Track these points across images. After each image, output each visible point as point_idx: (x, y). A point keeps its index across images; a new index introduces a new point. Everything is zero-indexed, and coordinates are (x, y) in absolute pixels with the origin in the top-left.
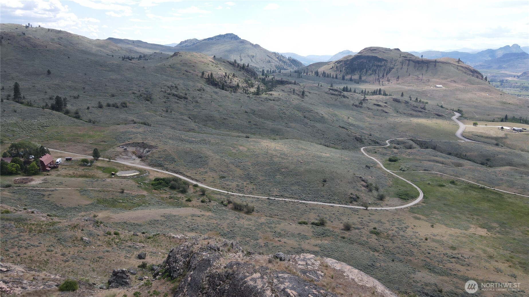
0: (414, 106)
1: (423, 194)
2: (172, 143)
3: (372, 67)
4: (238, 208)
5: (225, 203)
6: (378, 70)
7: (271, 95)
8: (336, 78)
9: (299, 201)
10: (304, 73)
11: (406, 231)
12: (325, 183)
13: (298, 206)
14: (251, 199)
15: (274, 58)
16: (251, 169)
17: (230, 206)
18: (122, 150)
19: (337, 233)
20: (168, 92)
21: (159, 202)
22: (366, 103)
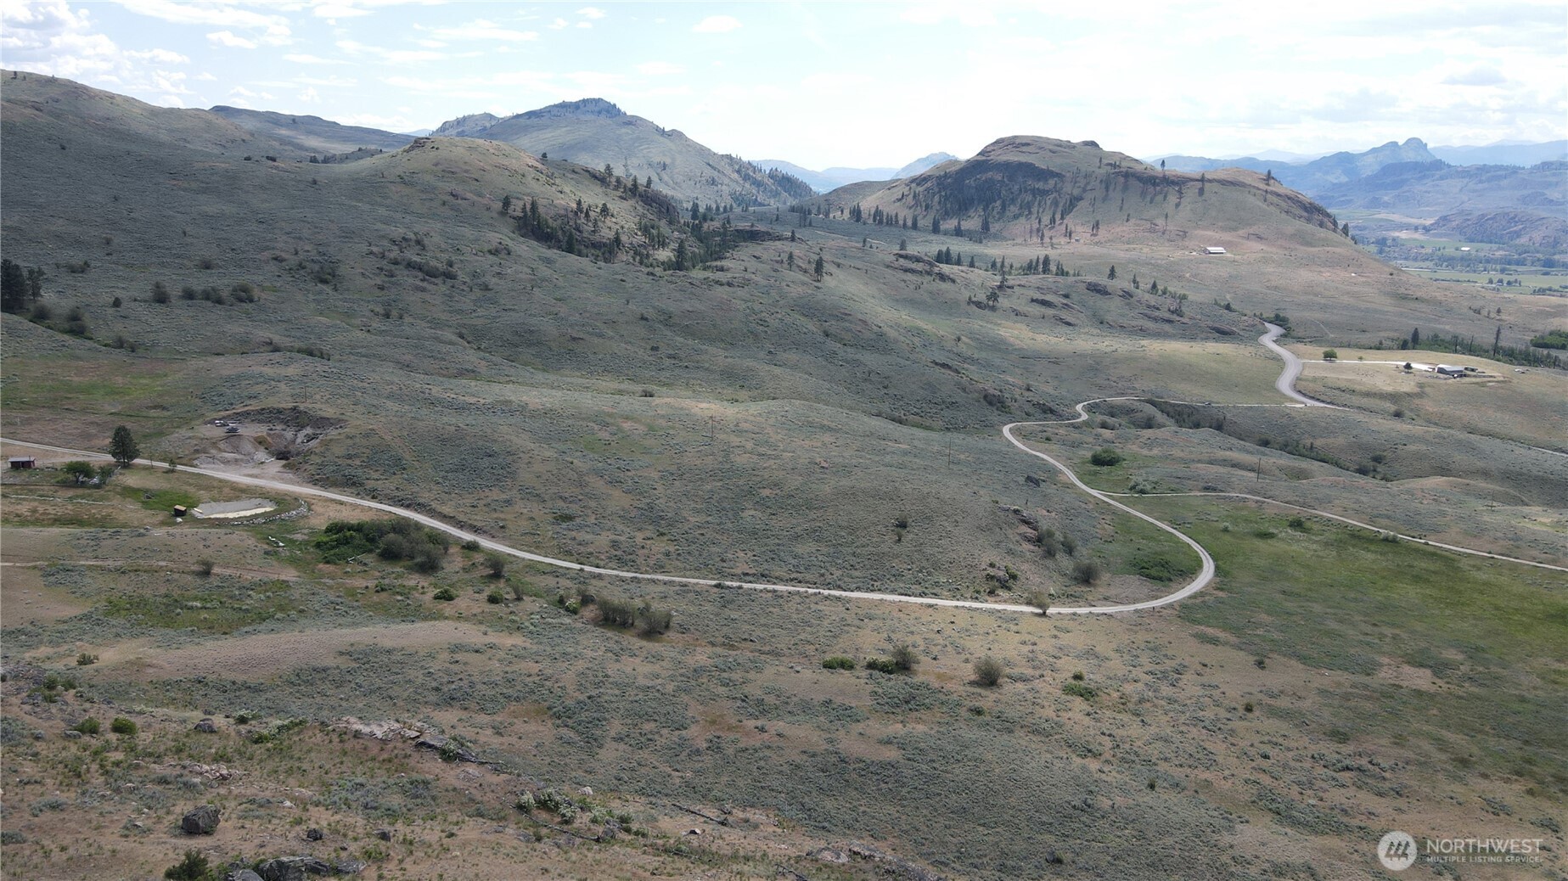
0: (1149, 307)
1: (1215, 560)
2: (396, 409)
3: (1019, 194)
4: (615, 620)
5: (572, 602)
6: (1036, 204)
7: (722, 269)
8: (915, 226)
9: (822, 591)
10: (819, 213)
12: (904, 532)
13: (819, 607)
14: (662, 588)
15: (728, 170)
16: (660, 489)
17: (590, 612)
18: (220, 432)
19: (955, 697)
20: (392, 255)
21: (338, 604)
22: (1009, 296)
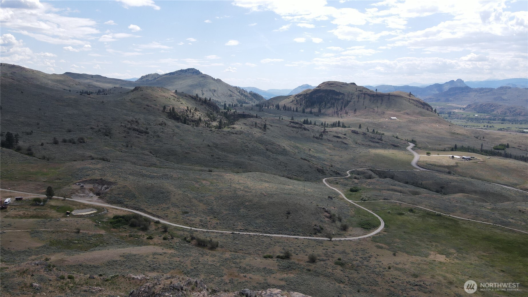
0: (371, 138)
1: (384, 223)
2: (132, 178)
3: (331, 100)
4: (202, 244)
5: (188, 239)
6: (336, 103)
7: (234, 128)
8: (297, 111)
9: (264, 234)
10: (265, 106)
11: (370, 261)
12: (289, 215)
13: (263, 239)
14: (215, 234)
15: (236, 92)
16: (215, 203)
17: (194, 242)
18: (78, 187)
19: (302, 266)
20: (128, 126)
21: (118, 241)
22: (326, 135)
